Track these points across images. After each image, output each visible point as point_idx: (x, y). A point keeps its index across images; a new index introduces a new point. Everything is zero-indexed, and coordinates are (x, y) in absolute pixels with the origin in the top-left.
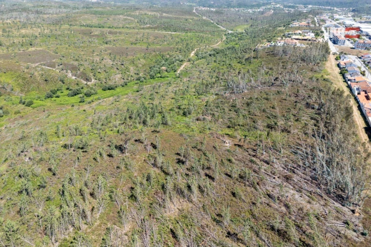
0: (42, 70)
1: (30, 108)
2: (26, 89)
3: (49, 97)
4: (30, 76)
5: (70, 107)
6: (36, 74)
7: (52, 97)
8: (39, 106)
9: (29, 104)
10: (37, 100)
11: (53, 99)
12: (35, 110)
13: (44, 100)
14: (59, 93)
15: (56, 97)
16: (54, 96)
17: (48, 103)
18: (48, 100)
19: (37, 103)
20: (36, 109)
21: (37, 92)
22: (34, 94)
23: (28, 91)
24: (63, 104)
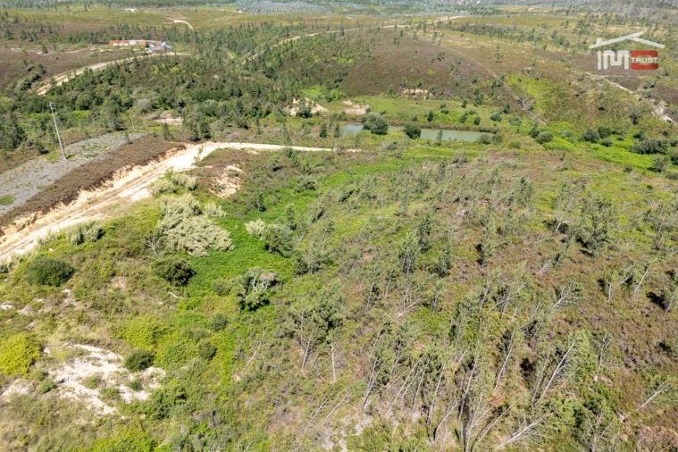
0: (608, 87)
1: (541, 147)
2: (555, 115)
3: (590, 139)
4: (576, 93)
5: (620, 171)
6: (590, 92)
7: (594, 142)
8: (559, 149)
9: (545, 140)
10: (563, 138)
11: (593, 145)
12: (546, 153)
13: (576, 141)
14: (612, 139)
15: (603, 144)
16: (601, 140)
17: (580, 149)
18: (584, 145)
19: (559, 141)
20: (550, 151)
21: (571, 125)
22: (564, 127)
23: (556, 119)
24: (609, 161)
